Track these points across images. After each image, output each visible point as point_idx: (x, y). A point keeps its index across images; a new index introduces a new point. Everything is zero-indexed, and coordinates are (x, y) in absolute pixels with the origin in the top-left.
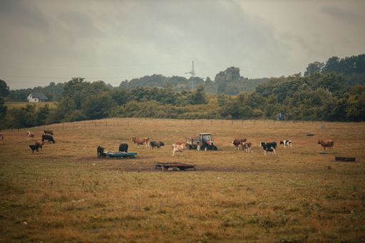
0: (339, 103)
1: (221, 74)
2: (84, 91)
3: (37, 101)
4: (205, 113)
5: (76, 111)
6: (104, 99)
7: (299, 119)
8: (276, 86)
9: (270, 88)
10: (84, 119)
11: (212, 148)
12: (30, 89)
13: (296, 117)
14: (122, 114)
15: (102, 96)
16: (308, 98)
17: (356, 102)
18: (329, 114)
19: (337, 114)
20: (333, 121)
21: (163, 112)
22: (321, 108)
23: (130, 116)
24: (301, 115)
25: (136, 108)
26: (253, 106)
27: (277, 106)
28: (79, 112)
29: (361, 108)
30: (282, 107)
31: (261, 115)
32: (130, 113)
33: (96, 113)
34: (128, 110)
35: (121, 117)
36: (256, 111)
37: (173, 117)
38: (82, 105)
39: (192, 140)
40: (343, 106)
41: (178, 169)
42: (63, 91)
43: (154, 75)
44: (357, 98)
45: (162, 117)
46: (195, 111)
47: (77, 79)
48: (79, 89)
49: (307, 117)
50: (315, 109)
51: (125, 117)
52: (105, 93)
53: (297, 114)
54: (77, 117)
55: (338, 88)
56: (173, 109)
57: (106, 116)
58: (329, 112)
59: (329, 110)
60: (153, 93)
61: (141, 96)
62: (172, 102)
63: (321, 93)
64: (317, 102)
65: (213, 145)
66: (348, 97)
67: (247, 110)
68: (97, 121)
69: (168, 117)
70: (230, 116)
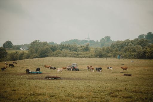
0: (143, 51)
1: (103, 39)
2: (39, 45)
3: (24, 50)
4: (88, 55)
5: (35, 54)
6: (47, 49)
7: (127, 58)
8: (119, 44)
9: (117, 45)
10: (38, 58)
11: (77, 70)
12: (23, 45)
13: (125, 57)
14: (54, 55)
15: (46, 48)
16: (131, 49)
17: (150, 51)
18: (139, 56)
19: (142, 56)
20: (140, 59)
21: (71, 55)
22: (136, 53)
23: (57, 56)
24: (128, 56)
25: (60, 53)
26: (108, 53)
27: (118, 52)
28: (36, 54)
29: (152, 54)
30: (120, 53)
31: (111, 56)
32: (57, 55)
33: (43, 55)
34: (56, 54)
35: (53, 57)
36: (109, 54)
37: (75, 57)
38: (38, 51)
39: (69, 67)
40: (144, 53)
41: (53, 79)
42: (31, 45)
43: (75, 39)
44: (150, 49)
45: (70, 57)
46: (84, 54)
47: (36, 41)
48: (37, 45)
49: (130, 57)
50: (133, 54)
51: (55, 56)
52: (47, 46)
53: (126, 56)
54: (35, 57)
55: (145, 45)
56: (75, 53)
57: (47, 56)
58: (139, 55)
59: (139, 54)
60: (68, 47)
61: (63, 48)
62: (76, 50)
63: (137, 47)
64: (134, 51)
65: (77, 69)
66: (147, 49)
67: (106, 54)
68: (43, 58)
69: (73, 57)
70: (98, 57)
